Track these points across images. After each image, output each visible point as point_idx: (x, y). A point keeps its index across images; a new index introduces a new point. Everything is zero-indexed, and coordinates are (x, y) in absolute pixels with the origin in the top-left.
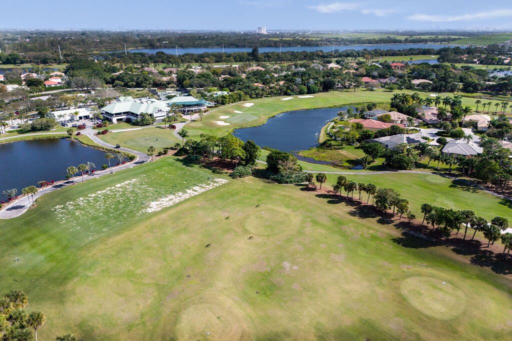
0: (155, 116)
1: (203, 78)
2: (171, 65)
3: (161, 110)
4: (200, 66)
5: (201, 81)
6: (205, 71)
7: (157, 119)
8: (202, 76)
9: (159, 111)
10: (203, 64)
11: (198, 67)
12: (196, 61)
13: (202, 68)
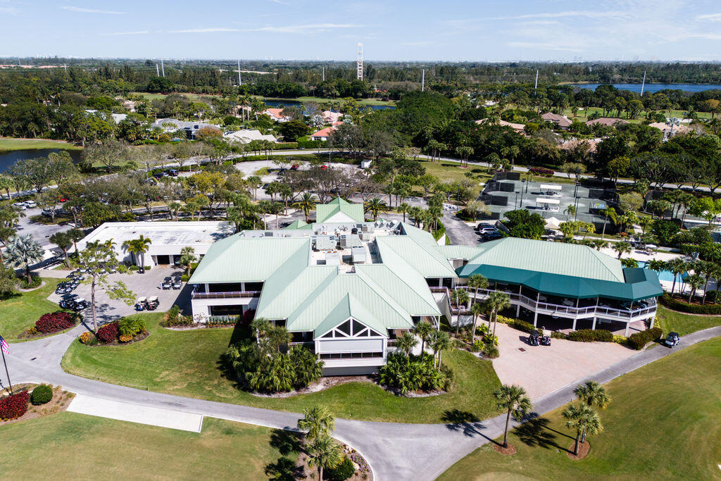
0: (319, 349)
1: (685, 155)
2: (615, 111)
3: (358, 327)
4: (689, 116)
5: (673, 165)
6: (699, 130)
7: (329, 364)
8: (682, 144)
9: (345, 327)
10: (700, 115)
11: (680, 120)
12: (684, 106)
13: (691, 124)
